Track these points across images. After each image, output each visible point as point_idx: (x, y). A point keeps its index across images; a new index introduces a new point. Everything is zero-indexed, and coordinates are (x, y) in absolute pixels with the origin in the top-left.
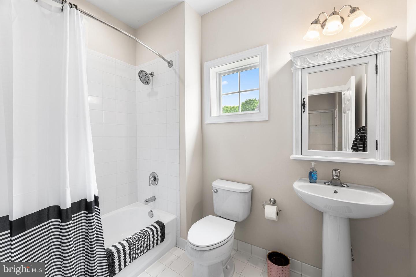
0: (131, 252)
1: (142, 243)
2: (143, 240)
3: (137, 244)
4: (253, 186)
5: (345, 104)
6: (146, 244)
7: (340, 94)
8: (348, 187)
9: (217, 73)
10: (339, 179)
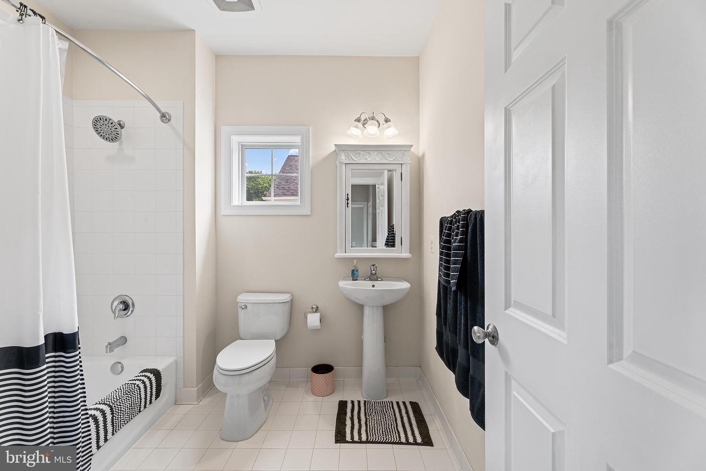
0: (114, 418)
1: (130, 403)
2: (131, 398)
3: (123, 404)
4: (292, 294)
5: (379, 199)
6: (136, 403)
7: (375, 186)
8: (382, 280)
9: (239, 143)
10: (376, 273)
